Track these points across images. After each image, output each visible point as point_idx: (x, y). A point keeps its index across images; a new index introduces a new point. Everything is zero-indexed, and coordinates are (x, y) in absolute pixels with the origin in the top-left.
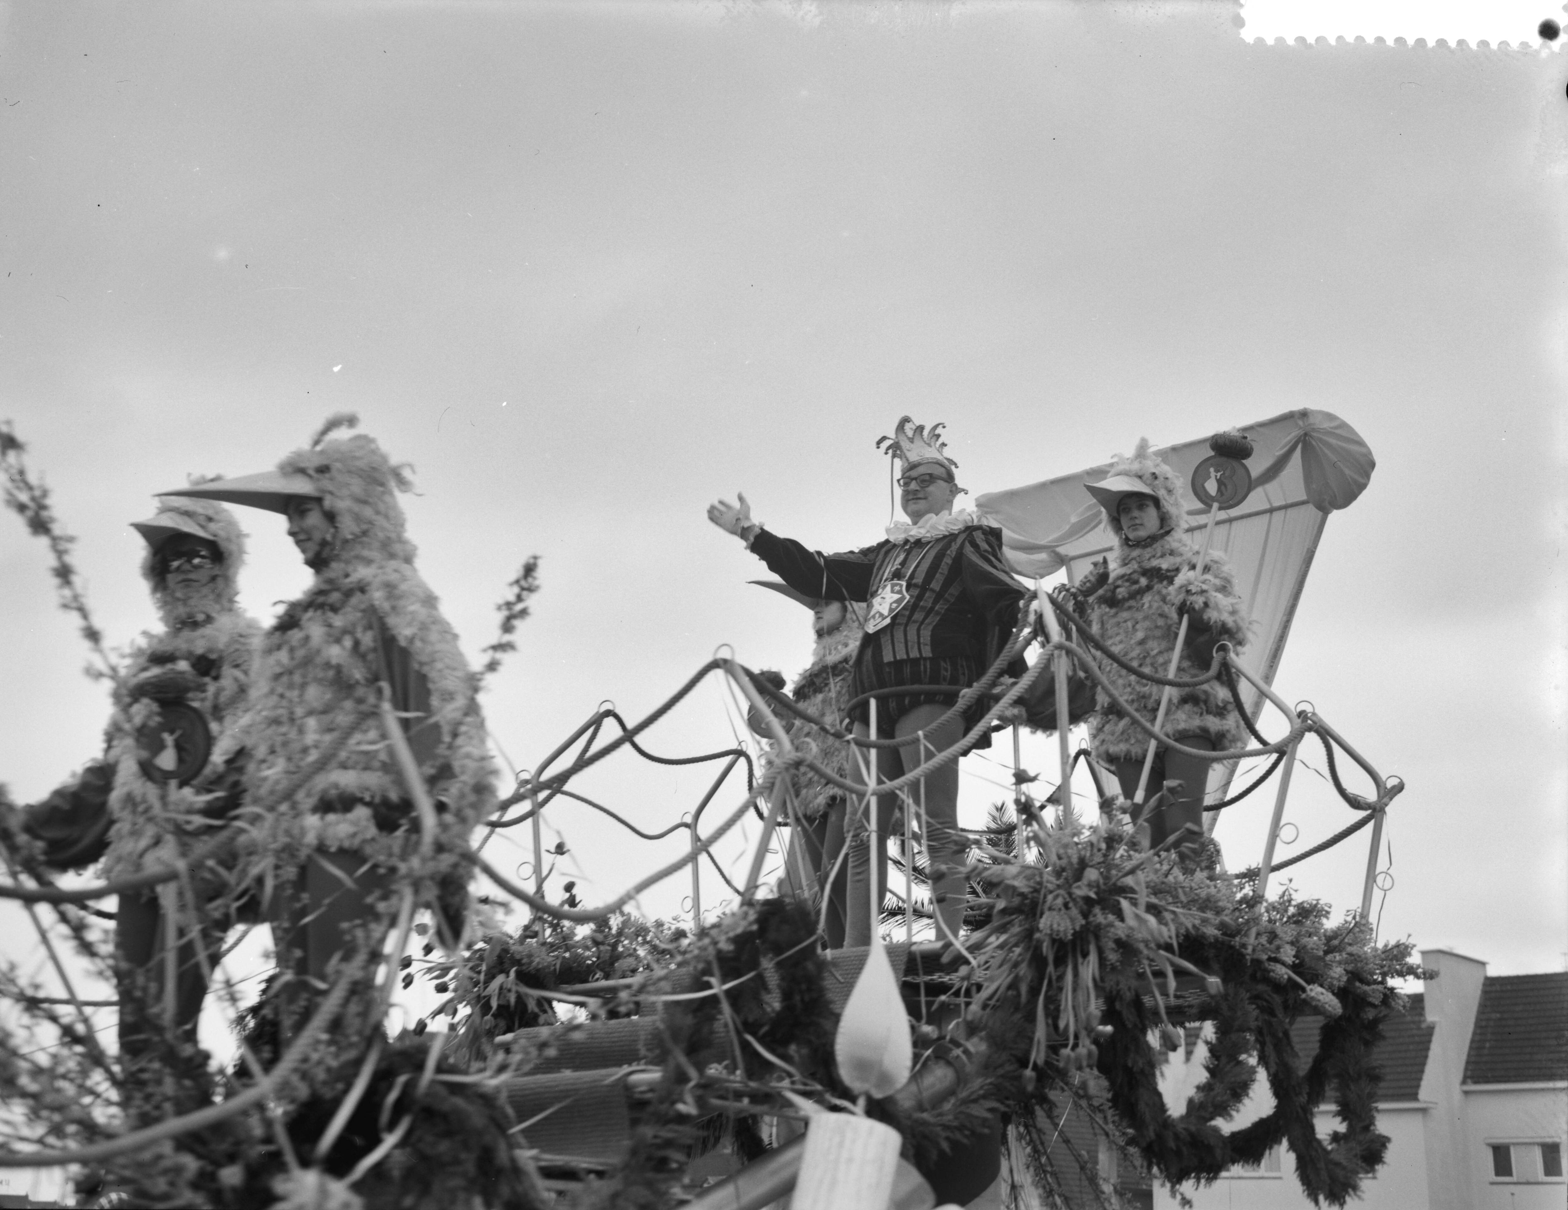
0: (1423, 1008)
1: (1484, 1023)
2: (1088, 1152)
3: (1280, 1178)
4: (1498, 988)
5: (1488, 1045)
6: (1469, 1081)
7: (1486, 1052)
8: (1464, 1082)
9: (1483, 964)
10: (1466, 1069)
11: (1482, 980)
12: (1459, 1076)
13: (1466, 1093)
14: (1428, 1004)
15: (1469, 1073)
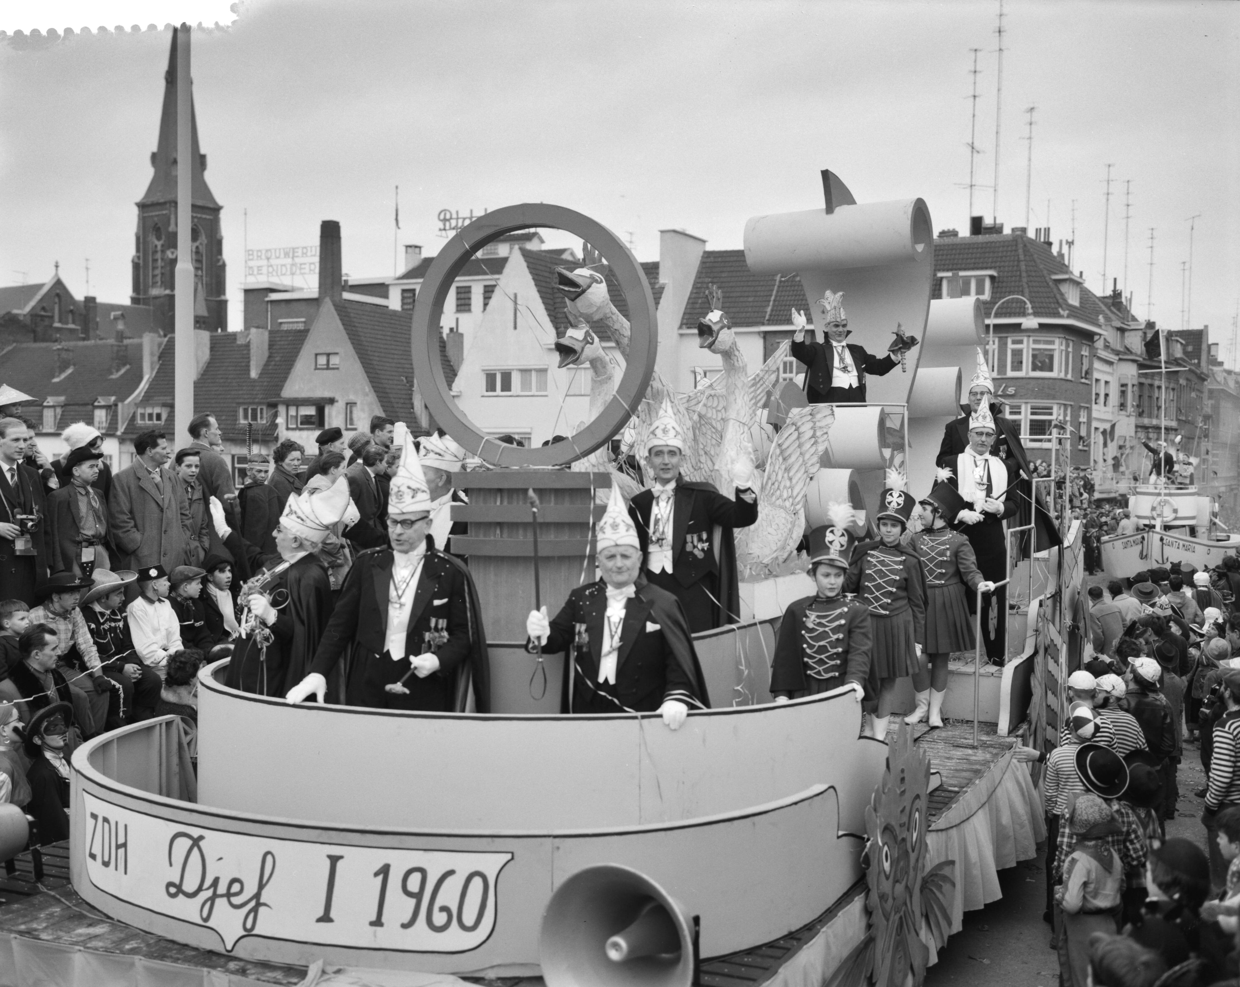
0: (658, 274)
1: (699, 285)
2: (406, 378)
3: (546, 396)
4: (712, 259)
5: (700, 301)
6: (684, 326)
7: (698, 306)
8: (680, 327)
9: (704, 242)
10: (683, 318)
11: (701, 254)
12: (678, 323)
13: (681, 335)
14: (662, 270)
15: (685, 321)
